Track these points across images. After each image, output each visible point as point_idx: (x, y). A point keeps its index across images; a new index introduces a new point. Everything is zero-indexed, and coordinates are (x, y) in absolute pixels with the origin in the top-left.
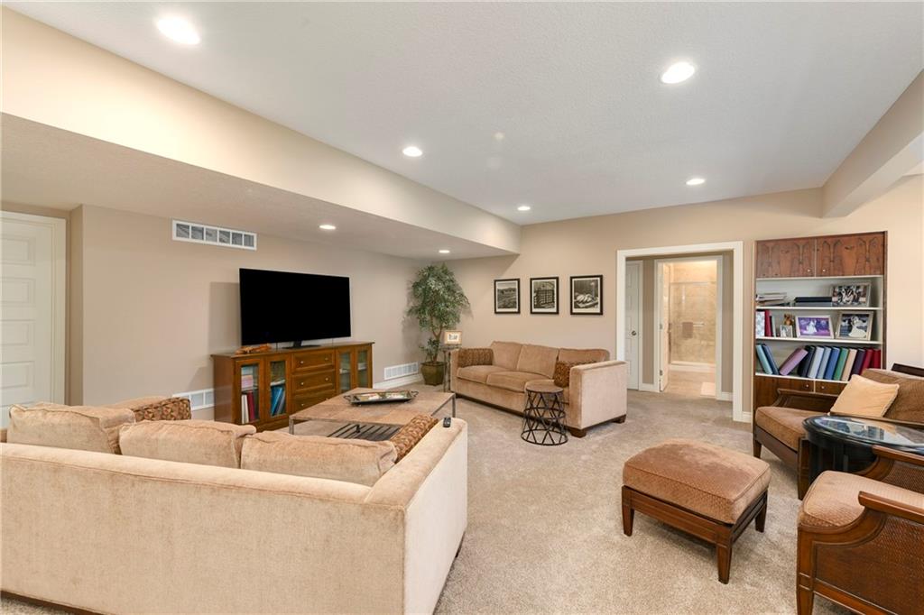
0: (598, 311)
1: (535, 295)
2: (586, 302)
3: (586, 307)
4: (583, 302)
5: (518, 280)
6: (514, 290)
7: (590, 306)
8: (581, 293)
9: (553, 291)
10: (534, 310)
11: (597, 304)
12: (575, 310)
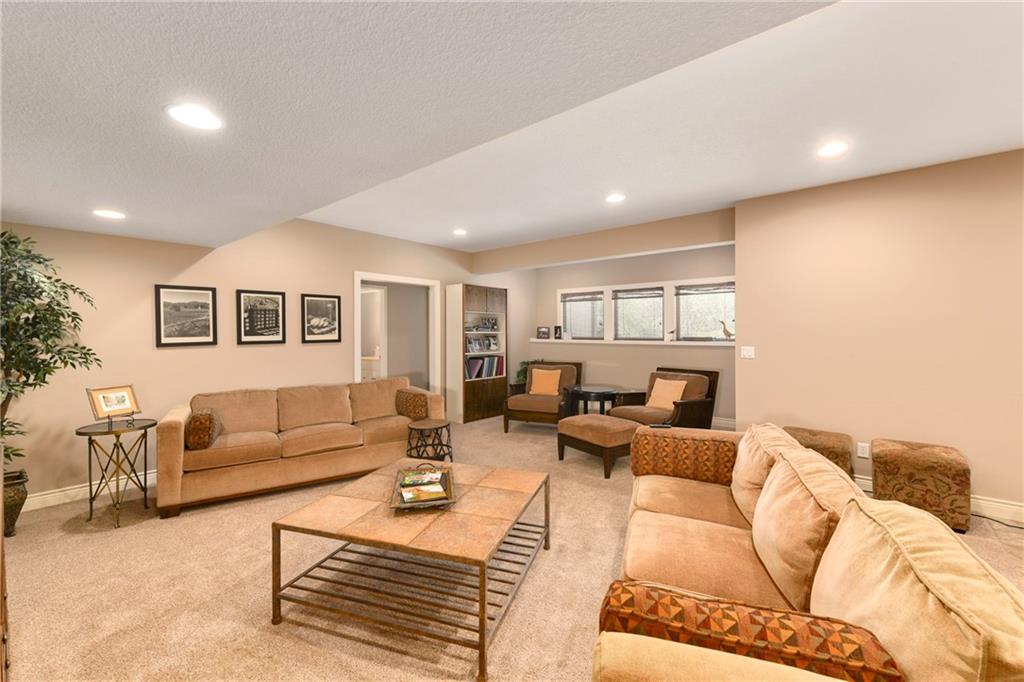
0: (336, 338)
1: (246, 315)
2: (322, 327)
3: (322, 333)
4: (318, 327)
5: (214, 290)
6: (204, 306)
7: (327, 332)
8: (317, 316)
9: (277, 311)
10: (244, 338)
11: (334, 329)
12: (308, 338)
